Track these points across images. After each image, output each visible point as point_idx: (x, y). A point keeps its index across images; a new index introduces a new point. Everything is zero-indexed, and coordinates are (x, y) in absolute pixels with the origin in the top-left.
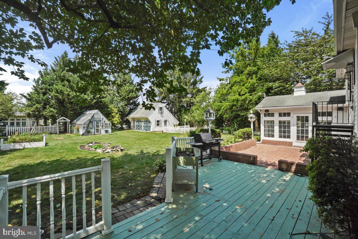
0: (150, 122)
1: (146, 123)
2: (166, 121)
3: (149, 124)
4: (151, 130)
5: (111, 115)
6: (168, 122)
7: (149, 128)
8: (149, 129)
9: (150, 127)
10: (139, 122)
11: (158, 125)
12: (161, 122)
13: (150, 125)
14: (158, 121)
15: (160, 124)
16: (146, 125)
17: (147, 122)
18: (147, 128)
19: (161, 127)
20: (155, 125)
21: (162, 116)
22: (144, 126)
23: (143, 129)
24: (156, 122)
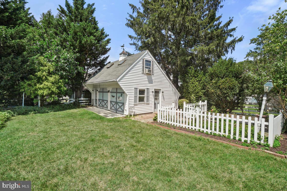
0: (123, 93)
1: (114, 94)
2: (157, 92)
3: (121, 98)
4: (126, 113)
5: (36, 76)
6: (160, 95)
7: (120, 107)
8: (120, 109)
9: (123, 104)
10: (103, 92)
11: (141, 99)
12: (148, 93)
13: (124, 99)
14: (142, 92)
15: (145, 99)
16: (114, 99)
17: (117, 93)
18: (118, 107)
19: (148, 104)
20: (135, 101)
21: (151, 81)
22: (111, 102)
23: (109, 108)
24: (136, 93)
